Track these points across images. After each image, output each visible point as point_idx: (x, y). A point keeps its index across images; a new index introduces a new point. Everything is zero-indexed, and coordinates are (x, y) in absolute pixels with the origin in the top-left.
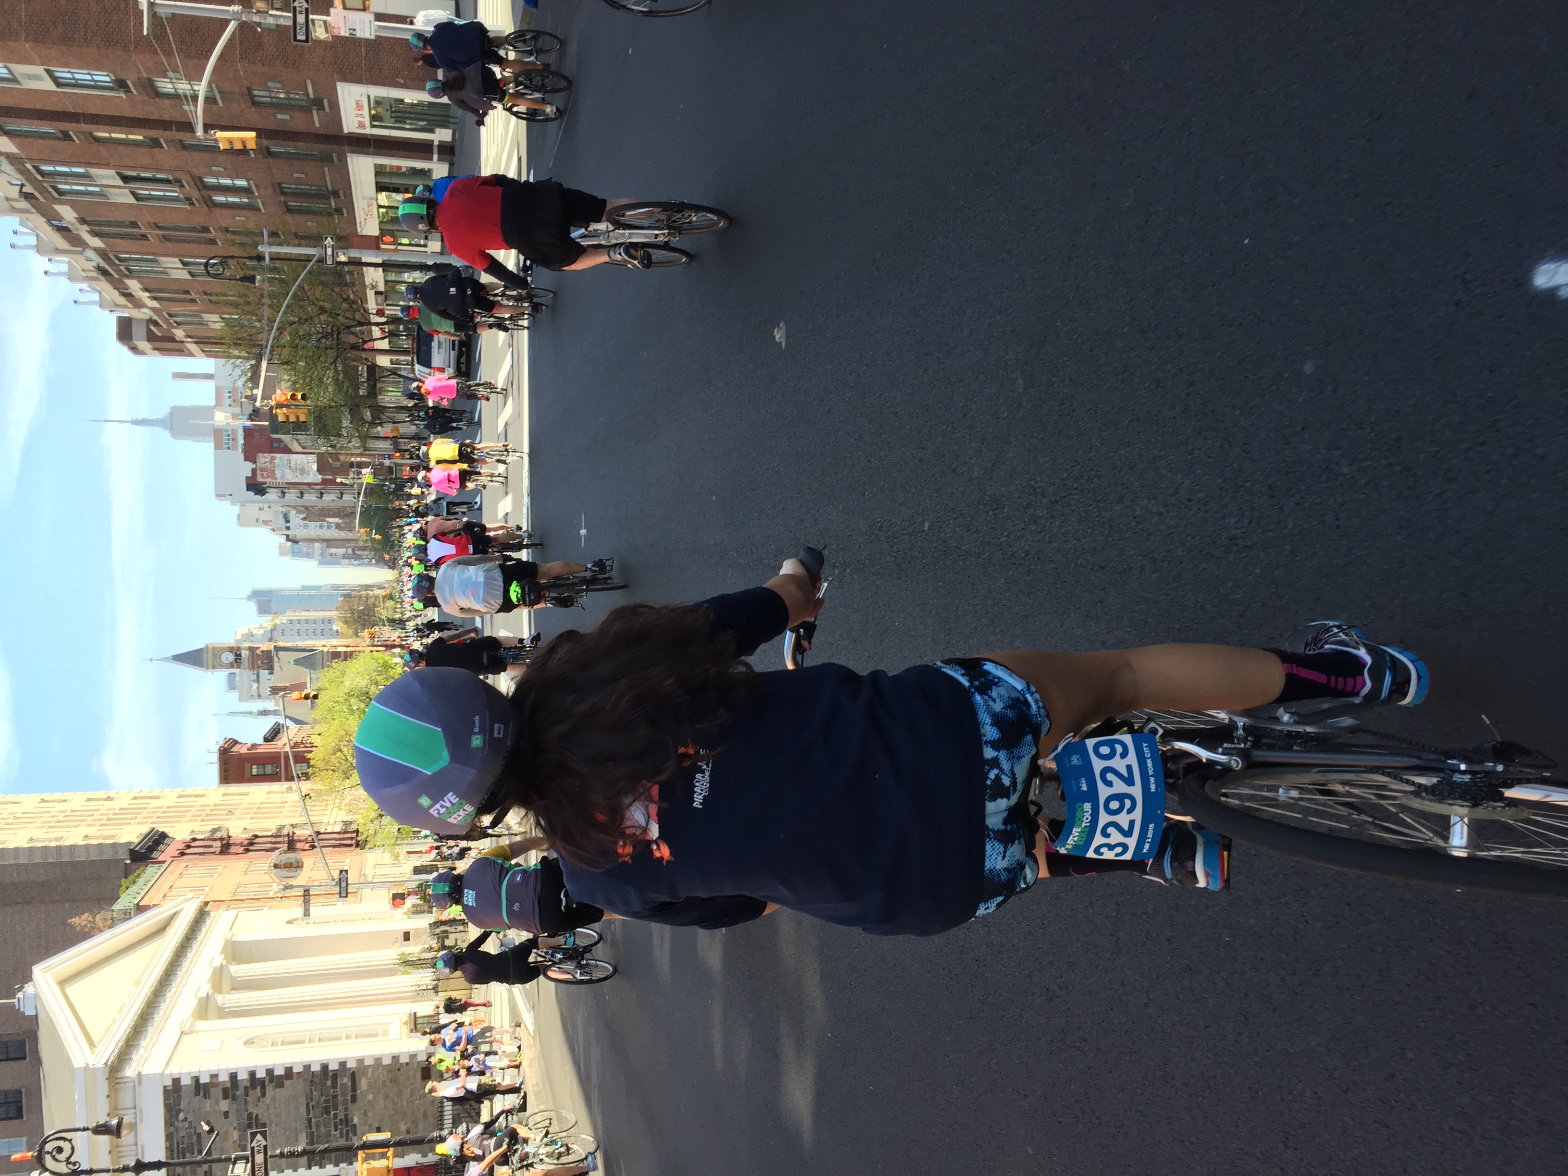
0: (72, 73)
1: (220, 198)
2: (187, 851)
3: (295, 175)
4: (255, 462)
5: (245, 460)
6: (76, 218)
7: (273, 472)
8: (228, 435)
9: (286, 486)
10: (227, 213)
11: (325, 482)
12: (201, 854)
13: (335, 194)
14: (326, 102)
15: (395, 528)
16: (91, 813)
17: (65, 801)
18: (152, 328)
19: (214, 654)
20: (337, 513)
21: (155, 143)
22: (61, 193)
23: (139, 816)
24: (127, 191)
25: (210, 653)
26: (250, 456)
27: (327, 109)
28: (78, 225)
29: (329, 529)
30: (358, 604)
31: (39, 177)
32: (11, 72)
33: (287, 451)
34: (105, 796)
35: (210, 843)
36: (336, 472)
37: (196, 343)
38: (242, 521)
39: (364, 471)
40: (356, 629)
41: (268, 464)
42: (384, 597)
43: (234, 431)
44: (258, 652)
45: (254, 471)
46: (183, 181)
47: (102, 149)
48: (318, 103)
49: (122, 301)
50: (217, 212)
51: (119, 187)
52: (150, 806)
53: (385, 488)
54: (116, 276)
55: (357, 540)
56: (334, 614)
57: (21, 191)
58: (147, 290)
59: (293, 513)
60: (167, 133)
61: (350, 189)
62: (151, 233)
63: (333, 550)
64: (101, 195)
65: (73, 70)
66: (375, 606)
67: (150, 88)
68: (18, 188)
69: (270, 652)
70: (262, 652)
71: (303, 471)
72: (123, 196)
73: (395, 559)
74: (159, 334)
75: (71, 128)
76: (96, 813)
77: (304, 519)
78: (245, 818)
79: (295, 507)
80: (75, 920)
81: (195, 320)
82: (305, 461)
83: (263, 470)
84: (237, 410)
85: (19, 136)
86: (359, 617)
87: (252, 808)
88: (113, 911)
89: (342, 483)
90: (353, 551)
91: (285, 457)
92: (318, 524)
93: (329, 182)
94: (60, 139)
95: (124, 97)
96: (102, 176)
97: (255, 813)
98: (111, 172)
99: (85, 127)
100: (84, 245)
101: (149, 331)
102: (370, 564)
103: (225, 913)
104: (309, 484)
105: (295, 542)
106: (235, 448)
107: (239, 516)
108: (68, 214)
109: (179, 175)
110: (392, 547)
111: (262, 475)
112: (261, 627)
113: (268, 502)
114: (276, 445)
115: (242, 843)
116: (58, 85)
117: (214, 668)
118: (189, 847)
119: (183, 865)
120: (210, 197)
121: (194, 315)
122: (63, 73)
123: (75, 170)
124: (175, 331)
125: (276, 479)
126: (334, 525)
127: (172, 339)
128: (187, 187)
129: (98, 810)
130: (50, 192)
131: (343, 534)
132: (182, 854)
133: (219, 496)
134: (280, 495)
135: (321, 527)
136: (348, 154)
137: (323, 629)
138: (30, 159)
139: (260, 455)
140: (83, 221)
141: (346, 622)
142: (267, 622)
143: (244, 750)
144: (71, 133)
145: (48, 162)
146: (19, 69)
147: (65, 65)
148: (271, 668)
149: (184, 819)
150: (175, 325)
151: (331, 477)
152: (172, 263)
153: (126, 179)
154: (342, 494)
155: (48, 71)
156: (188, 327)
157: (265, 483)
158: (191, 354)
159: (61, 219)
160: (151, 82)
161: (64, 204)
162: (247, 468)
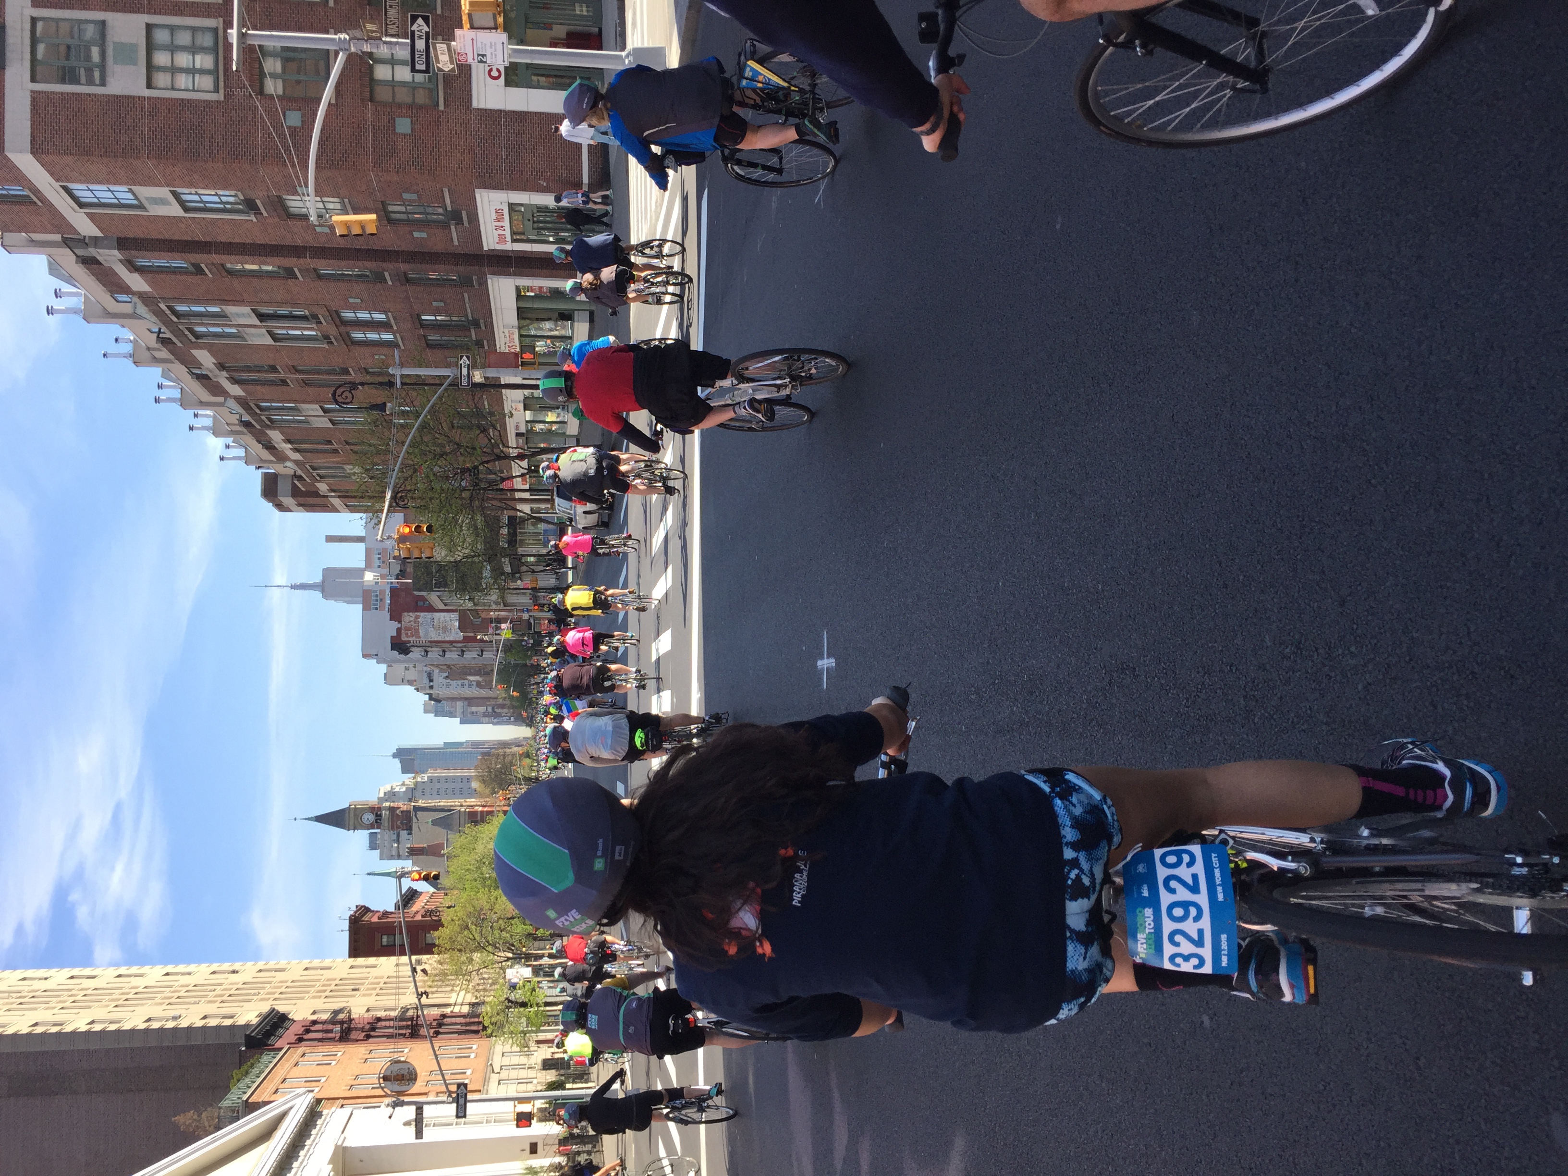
0: (199, 195)
1: (358, 335)
2: (305, 1037)
3: (435, 304)
4: (400, 622)
5: (391, 620)
6: (214, 364)
7: (417, 631)
8: (377, 596)
9: (429, 644)
10: (366, 351)
11: (466, 639)
12: (320, 1040)
13: (476, 324)
14: (464, 214)
15: (533, 684)
16: (213, 988)
17: (189, 974)
18: (296, 482)
19: (355, 815)
20: (477, 673)
21: (290, 274)
22: (197, 336)
23: (262, 991)
24: (264, 331)
25: (352, 815)
26: (395, 615)
27: (466, 224)
28: (217, 372)
29: (470, 687)
30: (496, 763)
31: (175, 319)
32: (136, 198)
33: (431, 609)
34: (231, 969)
35: (330, 1027)
36: (476, 630)
37: (339, 497)
38: (389, 679)
39: (503, 626)
40: (493, 789)
41: (412, 623)
42: (521, 755)
43: (383, 592)
44: (398, 812)
45: (399, 630)
46: (320, 316)
47: (236, 282)
48: (456, 216)
49: (266, 455)
50: (357, 351)
51: (255, 326)
52: (274, 980)
53: (524, 643)
54: (258, 427)
55: (496, 698)
56: (473, 773)
57: (158, 337)
58: (289, 441)
59: (436, 671)
60: (302, 261)
61: (492, 318)
62: (290, 377)
63: (474, 709)
64: (239, 337)
65: (201, 191)
66: (511, 763)
67: (279, 206)
68: (156, 335)
69: (409, 812)
70: (402, 812)
71: (445, 629)
72: (259, 337)
73: (532, 717)
74: (303, 489)
75: (203, 259)
76: (219, 988)
77: (447, 677)
78: (371, 995)
79: (437, 666)
80: (180, 1119)
81: (338, 472)
82: (448, 619)
83: (407, 629)
84: (385, 571)
85: (150, 272)
86: (496, 776)
87: (379, 983)
88: (220, 1108)
89: (482, 641)
90: (493, 709)
91: (429, 615)
92: (459, 682)
93: (469, 310)
94: (192, 273)
95: (255, 220)
96: (238, 315)
97: (381, 989)
98: (247, 310)
99: (216, 258)
100: (223, 393)
101: (294, 486)
102: (508, 723)
103: (339, 1110)
104: (451, 642)
105: (438, 701)
106: (382, 608)
107: (385, 674)
108: (206, 359)
109: (316, 310)
110: (531, 703)
111: (407, 634)
112: (403, 784)
113: (411, 661)
114: (420, 603)
115: (363, 1028)
116: (186, 209)
117: (354, 829)
118: (308, 1031)
119: (300, 1050)
120: (348, 334)
121: (336, 468)
122: (190, 195)
123: (210, 309)
124: (318, 485)
125: (420, 637)
126: (474, 683)
127: (316, 494)
128: (324, 323)
129: (221, 984)
130: (186, 335)
131: (483, 693)
132: (300, 1040)
133: (365, 656)
134: (423, 653)
135: (463, 685)
136: (488, 276)
137: (461, 788)
138: (164, 299)
139: (406, 614)
140: (221, 366)
141: (483, 781)
142: (409, 779)
143: (375, 919)
144: (203, 266)
145: (182, 300)
146: (146, 192)
147: (191, 185)
148: (409, 829)
149: (307, 995)
150: (318, 478)
151: (472, 635)
152: (312, 410)
153: (261, 317)
154: (482, 651)
155: (174, 193)
156: (331, 480)
157: (409, 642)
158: (336, 510)
159: (199, 365)
160: (281, 202)
161: (201, 348)
162: (392, 628)
